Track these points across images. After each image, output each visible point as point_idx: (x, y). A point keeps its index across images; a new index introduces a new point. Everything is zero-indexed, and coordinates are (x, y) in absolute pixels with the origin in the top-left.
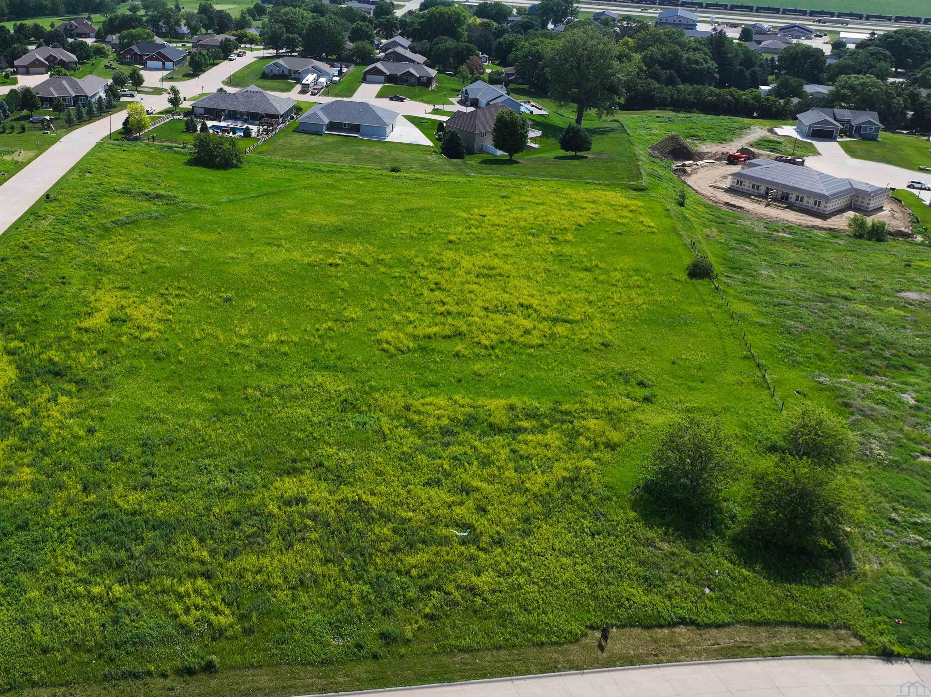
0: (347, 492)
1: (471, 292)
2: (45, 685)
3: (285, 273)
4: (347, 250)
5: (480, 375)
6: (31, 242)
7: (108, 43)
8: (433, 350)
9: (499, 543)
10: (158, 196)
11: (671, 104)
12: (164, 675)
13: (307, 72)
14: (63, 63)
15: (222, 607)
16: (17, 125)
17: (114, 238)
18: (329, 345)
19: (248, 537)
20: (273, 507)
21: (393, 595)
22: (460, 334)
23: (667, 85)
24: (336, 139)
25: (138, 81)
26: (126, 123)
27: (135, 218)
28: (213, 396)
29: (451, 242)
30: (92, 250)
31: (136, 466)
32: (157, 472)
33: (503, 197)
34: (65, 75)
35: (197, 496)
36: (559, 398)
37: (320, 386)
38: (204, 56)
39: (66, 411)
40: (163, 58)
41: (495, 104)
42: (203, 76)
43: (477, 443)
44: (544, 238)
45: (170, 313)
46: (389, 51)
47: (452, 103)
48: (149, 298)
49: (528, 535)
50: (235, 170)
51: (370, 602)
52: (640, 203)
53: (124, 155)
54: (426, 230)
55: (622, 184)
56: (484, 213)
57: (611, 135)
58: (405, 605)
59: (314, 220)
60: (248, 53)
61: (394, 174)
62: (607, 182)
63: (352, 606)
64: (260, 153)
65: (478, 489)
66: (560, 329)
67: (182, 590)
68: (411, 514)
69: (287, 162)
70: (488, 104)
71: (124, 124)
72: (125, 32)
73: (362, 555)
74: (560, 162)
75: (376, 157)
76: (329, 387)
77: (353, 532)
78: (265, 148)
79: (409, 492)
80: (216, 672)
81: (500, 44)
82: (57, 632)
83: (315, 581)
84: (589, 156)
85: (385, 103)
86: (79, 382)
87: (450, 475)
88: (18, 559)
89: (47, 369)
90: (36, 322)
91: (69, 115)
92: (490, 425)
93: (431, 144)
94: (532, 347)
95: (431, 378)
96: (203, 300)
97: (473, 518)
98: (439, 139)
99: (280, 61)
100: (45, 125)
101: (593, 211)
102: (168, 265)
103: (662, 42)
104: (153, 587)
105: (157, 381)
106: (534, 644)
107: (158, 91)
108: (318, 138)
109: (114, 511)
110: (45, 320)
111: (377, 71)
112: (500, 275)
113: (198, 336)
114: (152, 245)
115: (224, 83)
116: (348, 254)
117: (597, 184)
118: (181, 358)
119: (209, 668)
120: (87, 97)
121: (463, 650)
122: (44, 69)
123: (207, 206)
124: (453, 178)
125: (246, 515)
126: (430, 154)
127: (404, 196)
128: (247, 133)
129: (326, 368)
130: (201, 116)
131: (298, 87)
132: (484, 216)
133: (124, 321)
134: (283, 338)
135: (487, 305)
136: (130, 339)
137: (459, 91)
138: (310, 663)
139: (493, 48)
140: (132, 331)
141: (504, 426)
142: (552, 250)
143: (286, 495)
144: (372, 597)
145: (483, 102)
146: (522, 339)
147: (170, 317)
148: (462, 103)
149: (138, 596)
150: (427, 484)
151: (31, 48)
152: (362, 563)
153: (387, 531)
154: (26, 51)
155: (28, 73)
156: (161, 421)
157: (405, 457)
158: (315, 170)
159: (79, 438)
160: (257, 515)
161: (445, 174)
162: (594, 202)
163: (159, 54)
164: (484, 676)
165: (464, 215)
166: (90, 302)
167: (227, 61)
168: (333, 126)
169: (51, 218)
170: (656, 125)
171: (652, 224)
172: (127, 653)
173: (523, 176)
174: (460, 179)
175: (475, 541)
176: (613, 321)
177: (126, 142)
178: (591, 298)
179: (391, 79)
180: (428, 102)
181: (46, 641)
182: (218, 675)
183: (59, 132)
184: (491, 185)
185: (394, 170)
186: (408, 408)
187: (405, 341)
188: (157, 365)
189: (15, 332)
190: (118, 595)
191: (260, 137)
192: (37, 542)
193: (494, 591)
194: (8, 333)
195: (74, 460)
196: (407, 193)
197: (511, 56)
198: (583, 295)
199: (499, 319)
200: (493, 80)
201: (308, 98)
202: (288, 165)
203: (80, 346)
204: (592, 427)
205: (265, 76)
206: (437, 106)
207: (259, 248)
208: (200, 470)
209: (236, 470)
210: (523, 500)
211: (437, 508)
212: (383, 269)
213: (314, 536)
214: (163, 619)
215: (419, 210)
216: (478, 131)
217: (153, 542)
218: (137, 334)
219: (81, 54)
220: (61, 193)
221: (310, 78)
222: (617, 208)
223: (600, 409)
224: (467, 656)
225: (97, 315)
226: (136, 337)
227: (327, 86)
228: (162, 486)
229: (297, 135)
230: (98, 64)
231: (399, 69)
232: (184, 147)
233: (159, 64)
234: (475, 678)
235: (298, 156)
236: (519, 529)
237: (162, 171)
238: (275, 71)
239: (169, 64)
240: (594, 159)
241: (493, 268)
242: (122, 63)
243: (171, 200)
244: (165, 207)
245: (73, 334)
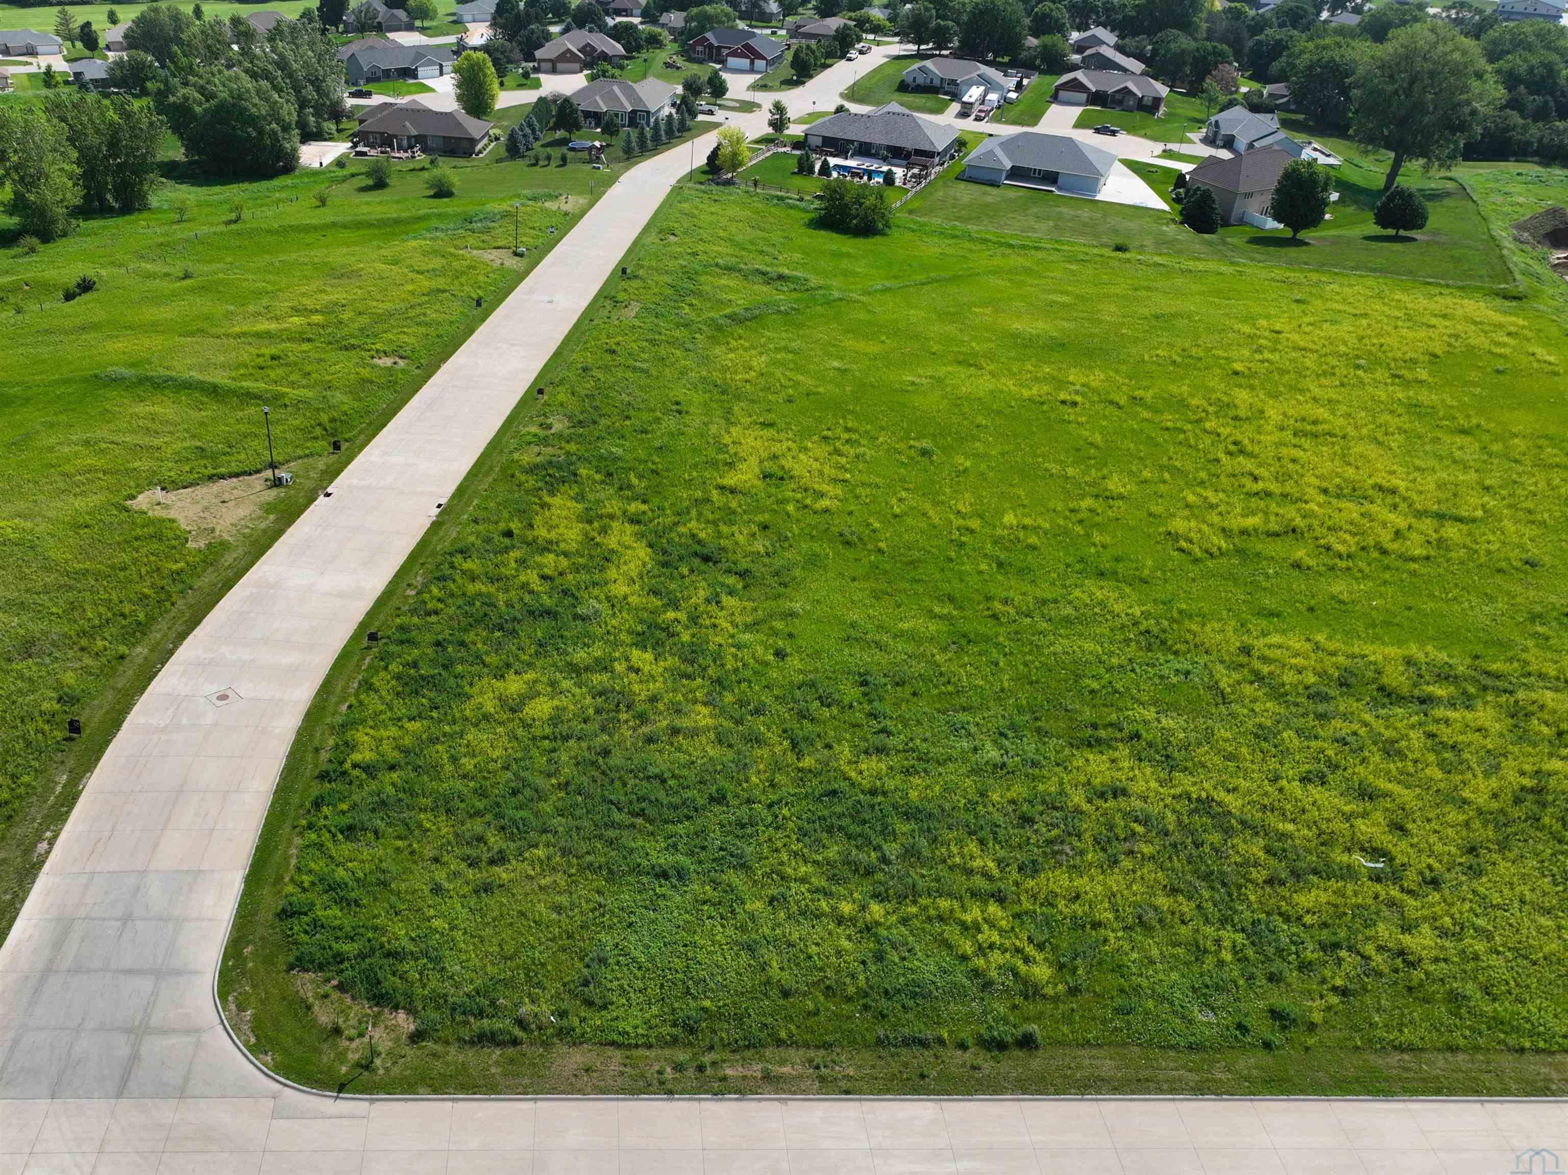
0: (1184, 782)
1: (1294, 461)
2: (794, 1044)
3: (999, 412)
4: (1084, 380)
5: (1342, 602)
6: (618, 344)
7: (663, 26)
8: (1258, 554)
9: (1435, 883)
10: (781, 277)
11: (1536, 153)
12: (963, 1046)
13: (970, 84)
14: (604, 57)
15: (1030, 950)
16: (556, 152)
17: (733, 343)
18: (1097, 538)
19: (1049, 842)
20: (1078, 798)
21: (1280, 951)
22: (1294, 531)
23: (1535, 121)
24: (1022, 193)
25: (719, 89)
26: (713, 157)
27: (757, 312)
28: (945, 611)
29: (1236, 373)
30: (705, 360)
31: (859, 716)
32: (893, 728)
33: (1298, 301)
34: (613, 76)
35: (961, 771)
36: (1479, 649)
37: (1102, 604)
38: (813, 52)
39: (739, 619)
40: (752, 53)
41: (1264, 148)
42: (810, 84)
43: (1367, 717)
44: (1381, 374)
45: (842, 467)
46: (1088, 52)
47: (1190, 141)
48: (810, 445)
49: (1479, 873)
50: (878, 239)
51: (1247, 959)
52: (1521, 322)
53: (715, 208)
54: (1194, 352)
55: (1482, 288)
56: (1277, 328)
57: (1447, 202)
58: (1300, 969)
59: (1016, 326)
60: (874, 48)
61: (1120, 255)
62: (1460, 283)
63: (1221, 963)
64: (911, 212)
65: (1386, 795)
66: (1451, 531)
67: (968, 918)
68: (1290, 827)
69: (954, 228)
70: (1251, 146)
71: (709, 158)
72: (695, 10)
73: (1224, 884)
74: (1374, 245)
75: (1085, 225)
76: (1117, 608)
77: (1207, 848)
78: (916, 204)
79: (1281, 790)
80: (1037, 1047)
81: (1259, 43)
82: (798, 965)
83: (1160, 921)
84: (1417, 237)
85: (1087, 138)
86: (743, 574)
87: (1337, 767)
88: (721, 849)
89: (691, 550)
90: (655, 472)
91: (629, 142)
92: (1381, 689)
93: (1166, 207)
94: (1413, 559)
95: (1268, 602)
96: (888, 450)
97: (1385, 839)
98: (1178, 200)
99: (928, 64)
100: (593, 157)
101: (1448, 331)
102: (821, 390)
103: (1529, 48)
104: (925, 909)
105: (854, 580)
106: (1509, 1050)
107: (748, 107)
108: (994, 191)
109: (844, 785)
110: (668, 470)
111: (1075, 85)
112: (1330, 434)
113: (897, 510)
114: (790, 356)
115: (842, 95)
116: (1084, 385)
117: (1442, 286)
118: (883, 545)
119: (1027, 1042)
120: (648, 112)
121: (1400, 1048)
122: (577, 66)
123: (854, 295)
124: (1212, 266)
125: (1041, 808)
126: (1167, 224)
127: (1144, 293)
128: (889, 179)
129: (1101, 574)
130: (817, 150)
131: (955, 107)
132: (1278, 332)
133: (782, 479)
134: (1027, 521)
135: (1324, 485)
136: (798, 509)
137: (1202, 122)
138: (1172, 1047)
139: (1246, 50)
140: (799, 496)
141: (1405, 691)
142: (1400, 396)
143: (1097, 781)
144: (1250, 952)
145: (1241, 143)
146: (1396, 546)
147: (848, 476)
148: (1210, 141)
149: (905, 921)
150: (1305, 780)
151: (555, 29)
152: (1227, 898)
153: (1256, 849)
154: (548, 37)
155: (554, 71)
156: (879, 646)
157: (1261, 734)
158: (1001, 244)
159: (767, 664)
160: (1055, 808)
161: (1198, 259)
162: (1445, 316)
163: (747, 47)
164: (1438, 1092)
165: (1246, 329)
166: (726, 446)
167: (843, 62)
168: (1016, 173)
169: (635, 307)
170: (1519, 188)
171: (1551, 359)
172: (903, 1006)
173: (1320, 267)
174: (1223, 268)
175: (1395, 876)
176: (1533, 522)
177: (714, 187)
178: (1488, 482)
179: (1098, 98)
180: (1155, 139)
181: (786, 978)
182: (1040, 1052)
183: (617, 166)
184: (1273, 280)
185: (1119, 248)
186: (1246, 650)
187: (1215, 540)
188: (850, 554)
189: (630, 487)
190: (877, 917)
191: (908, 186)
192: (743, 826)
193: (1436, 960)
194: (621, 489)
195: (767, 699)
196: (1148, 289)
197: (1276, 66)
198: (1472, 476)
199: (1352, 510)
200: (1256, 106)
201: (969, 124)
202: (959, 233)
203: (729, 516)
204: (1550, 704)
205: (903, 87)
206: (1170, 146)
207: (949, 369)
208: (956, 730)
209: (1010, 734)
210: (1462, 818)
211: (1328, 820)
212: (1145, 414)
213: (1147, 850)
214: (948, 960)
215: (1174, 316)
216: (1241, 190)
217: (911, 840)
218: (808, 501)
219: (629, 42)
220: (642, 267)
221: (974, 94)
222: (1487, 328)
223: (1553, 673)
224: (1406, 1057)
225: (742, 466)
226: (806, 507)
227: (999, 107)
228: (905, 751)
229: (962, 185)
230: (653, 59)
231: (1110, 83)
232: (801, 200)
233: (745, 63)
234: (1423, 1093)
235: (967, 220)
236: (1461, 864)
237: (776, 236)
238: (920, 80)
239: (760, 64)
240: (1427, 242)
241: (1315, 422)
242: (690, 60)
243: (800, 285)
244: (795, 295)
245: (715, 495)
